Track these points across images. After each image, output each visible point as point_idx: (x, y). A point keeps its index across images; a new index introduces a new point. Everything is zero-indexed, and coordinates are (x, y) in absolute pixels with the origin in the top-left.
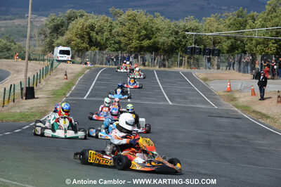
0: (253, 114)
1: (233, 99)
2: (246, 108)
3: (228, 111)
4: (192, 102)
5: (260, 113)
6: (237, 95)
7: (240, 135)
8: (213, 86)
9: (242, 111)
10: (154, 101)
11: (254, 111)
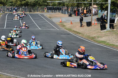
0: (73, 32)
1: (64, 26)
2: (70, 30)
3: (63, 31)
4: (48, 28)
5: (76, 31)
6: (65, 24)
7: (73, 42)
8: (54, 20)
9: (69, 31)
10: (33, 28)
11: (73, 31)
